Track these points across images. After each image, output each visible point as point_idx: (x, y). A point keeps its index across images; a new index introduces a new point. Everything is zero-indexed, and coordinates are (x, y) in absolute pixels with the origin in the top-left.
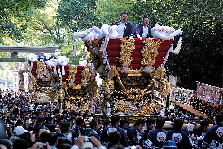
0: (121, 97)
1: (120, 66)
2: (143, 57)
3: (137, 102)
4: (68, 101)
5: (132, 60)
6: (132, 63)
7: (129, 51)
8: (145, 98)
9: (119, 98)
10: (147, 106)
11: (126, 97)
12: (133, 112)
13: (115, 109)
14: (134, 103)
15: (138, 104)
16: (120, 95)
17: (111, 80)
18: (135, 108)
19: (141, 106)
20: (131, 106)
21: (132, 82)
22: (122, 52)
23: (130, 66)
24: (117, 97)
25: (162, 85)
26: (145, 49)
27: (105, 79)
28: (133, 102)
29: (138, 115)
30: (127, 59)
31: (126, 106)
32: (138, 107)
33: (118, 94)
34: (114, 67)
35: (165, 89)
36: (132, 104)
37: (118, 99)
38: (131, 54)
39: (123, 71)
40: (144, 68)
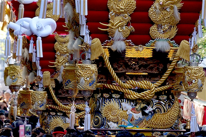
0: (114, 96)
1: (109, 39)
2: (152, 23)
3: (143, 105)
4: (56, 114)
5: (131, 28)
6: (132, 33)
7: (125, 12)
8: (160, 98)
9: (111, 97)
10: (164, 112)
11: (122, 96)
12: (134, 122)
13: (101, 117)
14: (137, 107)
15: (145, 108)
16: (112, 92)
17: (92, 63)
18: (138, 115)
19: (150, 112)
20: (131, 113)
21: (135, 68)
22: (111, 14)
23: (127, 38)
24: (106, 95)
25: (188, 73)
26: (156, 8)
27: (81, 63)
28: (136, 105)
29: (144, 129)
30: (122, 26)
31: (121, 111)
32: (144, 114)
33: (108, 91)
34: (97, 41)
35: (193, 81)
36: (133, 109)
37: (108, 98)
38: (128, 18)
39: (114, 48)
40: (154, 43)
